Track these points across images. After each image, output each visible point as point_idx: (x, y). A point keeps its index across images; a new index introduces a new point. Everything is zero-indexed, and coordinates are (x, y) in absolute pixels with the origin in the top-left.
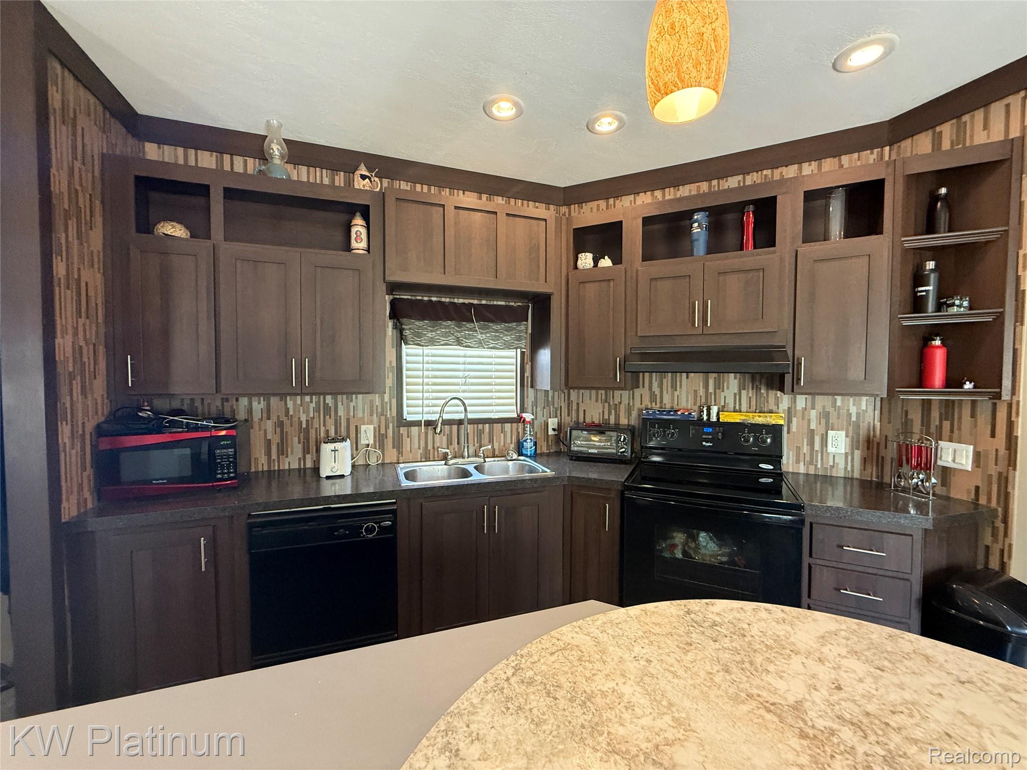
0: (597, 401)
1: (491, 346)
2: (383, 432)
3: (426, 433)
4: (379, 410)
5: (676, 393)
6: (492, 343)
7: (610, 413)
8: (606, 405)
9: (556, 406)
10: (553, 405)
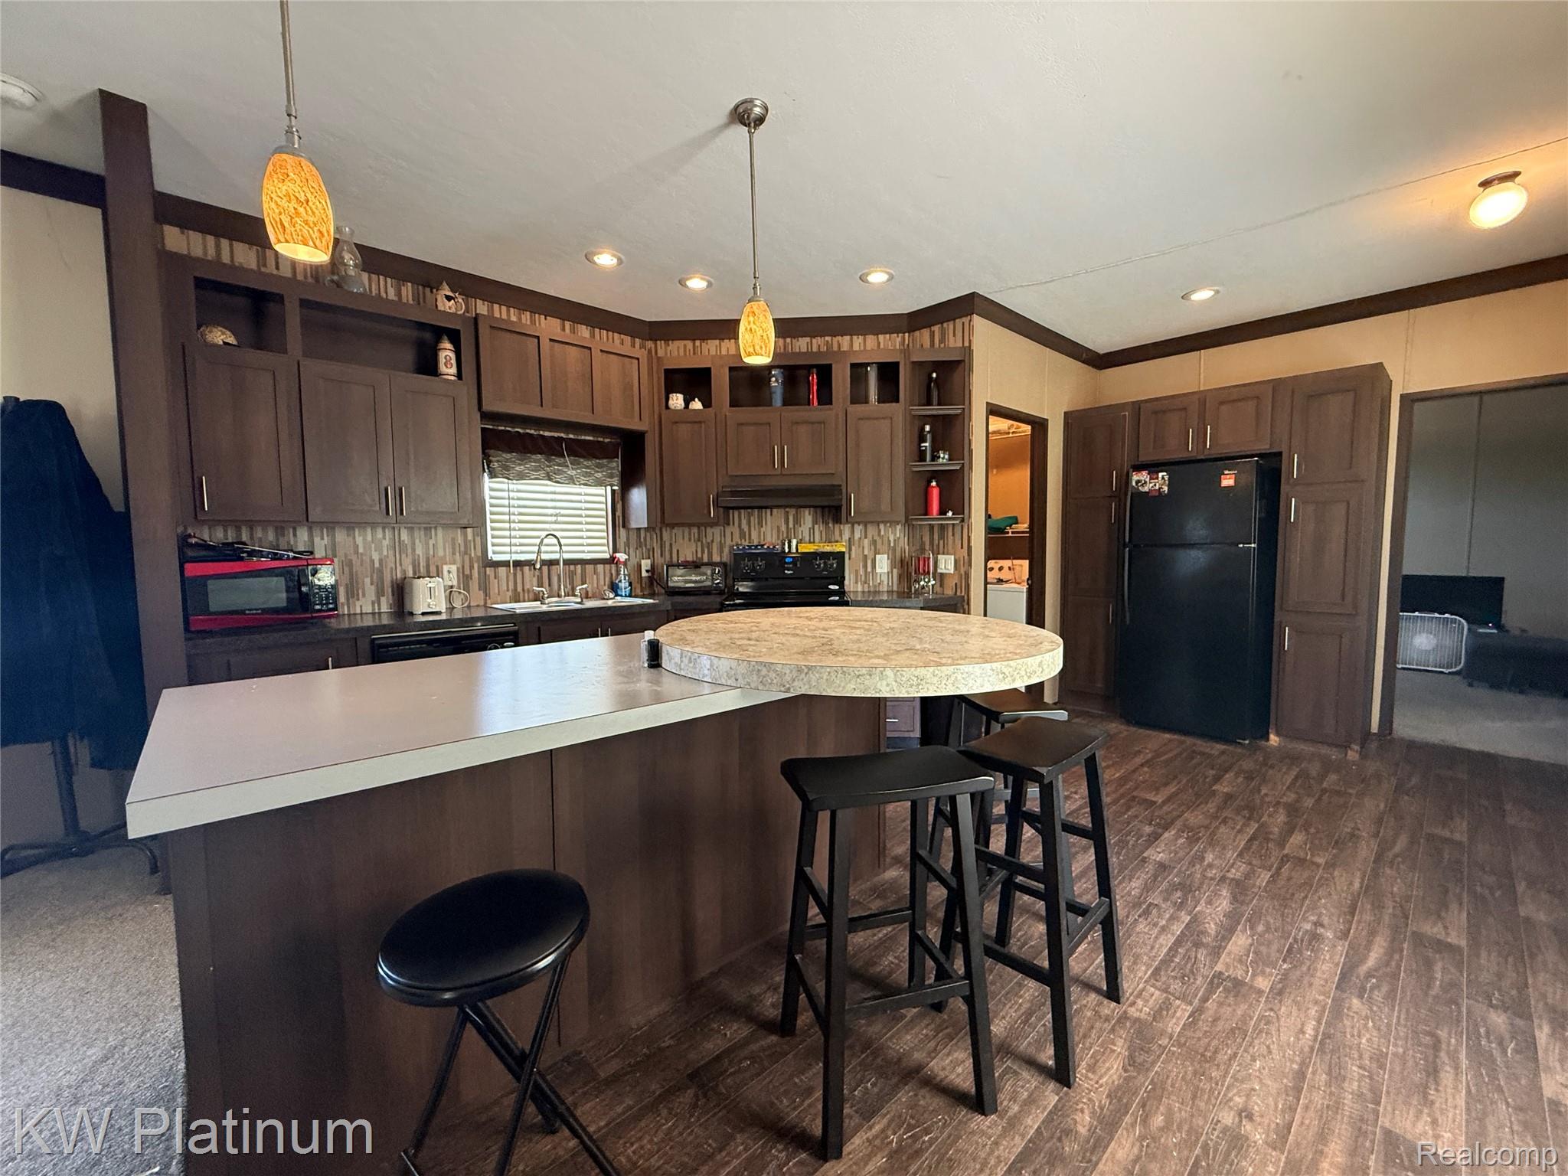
0: (690, 540)
1: (582, 482)
2: (467, 572)
3: (515, 575)
4: (462, 549)
5: (763, 530)
6: (583, 480)
7: (703, 552)
8: (699, 544)
9: (648, 547)
10: (646, 546)
